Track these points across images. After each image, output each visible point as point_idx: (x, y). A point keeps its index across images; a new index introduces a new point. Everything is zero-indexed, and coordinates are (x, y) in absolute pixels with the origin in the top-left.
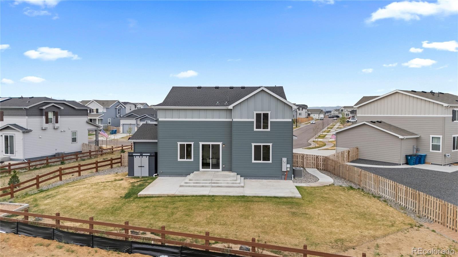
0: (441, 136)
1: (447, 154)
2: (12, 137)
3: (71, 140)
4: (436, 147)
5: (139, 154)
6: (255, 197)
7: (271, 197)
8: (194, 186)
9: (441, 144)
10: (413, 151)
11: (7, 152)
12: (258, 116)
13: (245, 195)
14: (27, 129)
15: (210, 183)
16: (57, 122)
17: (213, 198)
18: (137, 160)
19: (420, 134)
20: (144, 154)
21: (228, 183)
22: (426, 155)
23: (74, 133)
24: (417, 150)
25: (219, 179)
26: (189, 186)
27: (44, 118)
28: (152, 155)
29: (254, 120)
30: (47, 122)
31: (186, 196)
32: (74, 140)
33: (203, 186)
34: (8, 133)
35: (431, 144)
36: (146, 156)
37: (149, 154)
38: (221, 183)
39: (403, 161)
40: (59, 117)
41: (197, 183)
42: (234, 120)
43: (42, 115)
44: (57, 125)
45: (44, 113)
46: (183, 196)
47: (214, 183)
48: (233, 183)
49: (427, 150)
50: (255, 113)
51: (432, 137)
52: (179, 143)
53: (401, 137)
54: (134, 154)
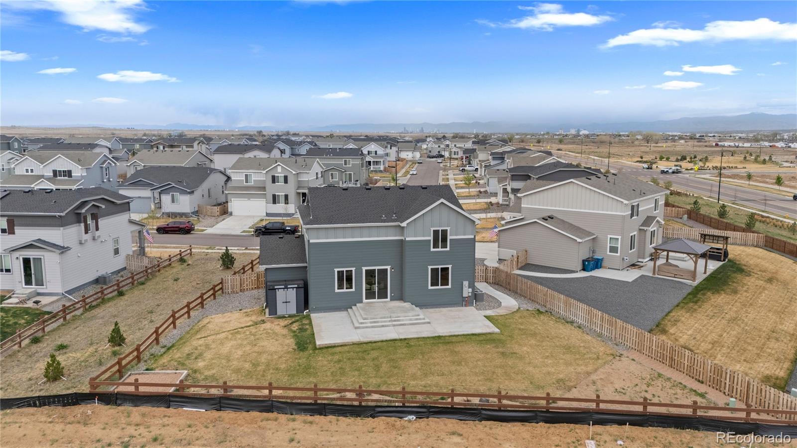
0: (619, 237)
1: (625, 258)
2: (38, 260)
3: (112, 252)
4: (614, 250)
5: (283, 287)
6: (451, 336)
7: (468, 335)
8: (373, 327)
9: (619, 246)
10: (590, 254)
12: (436, 233)
13: (441, 335)
14: (64, 248)
15: (390, 321)
16: (97, 229)
17: (406, 341)
18: (281, 295)
19: (597, 233)
20: (289, 286)
21: (411, 320)
22: (603, 259)
23: (116, 241)
24: (594, 252)
25: (399, 315)
26: (367, 327)
27: (82, 225)
28: (300, 286)
29: (431, 238)
30: (86, 231)
31: (375, 342)
32: (117, 252)
33: (383, 326)
34: (31, 254)
35: (609, 245)
36: (293, 288)
37: (296, 286)
38: (403, 320)
39: (580, 267)
40: (99, 220)
41: (375, 322)
42: (407, 239)
43: (79, 222)
44: (98, 233)
45: (82, 219)
46: (371, 342)
47: (395, 321)
48: (417, 319)
49: (604, 253)
50: (432, 229)
51: (610, 238)
52: (336, 270)
53: (579, 240)
54: (276, 287)
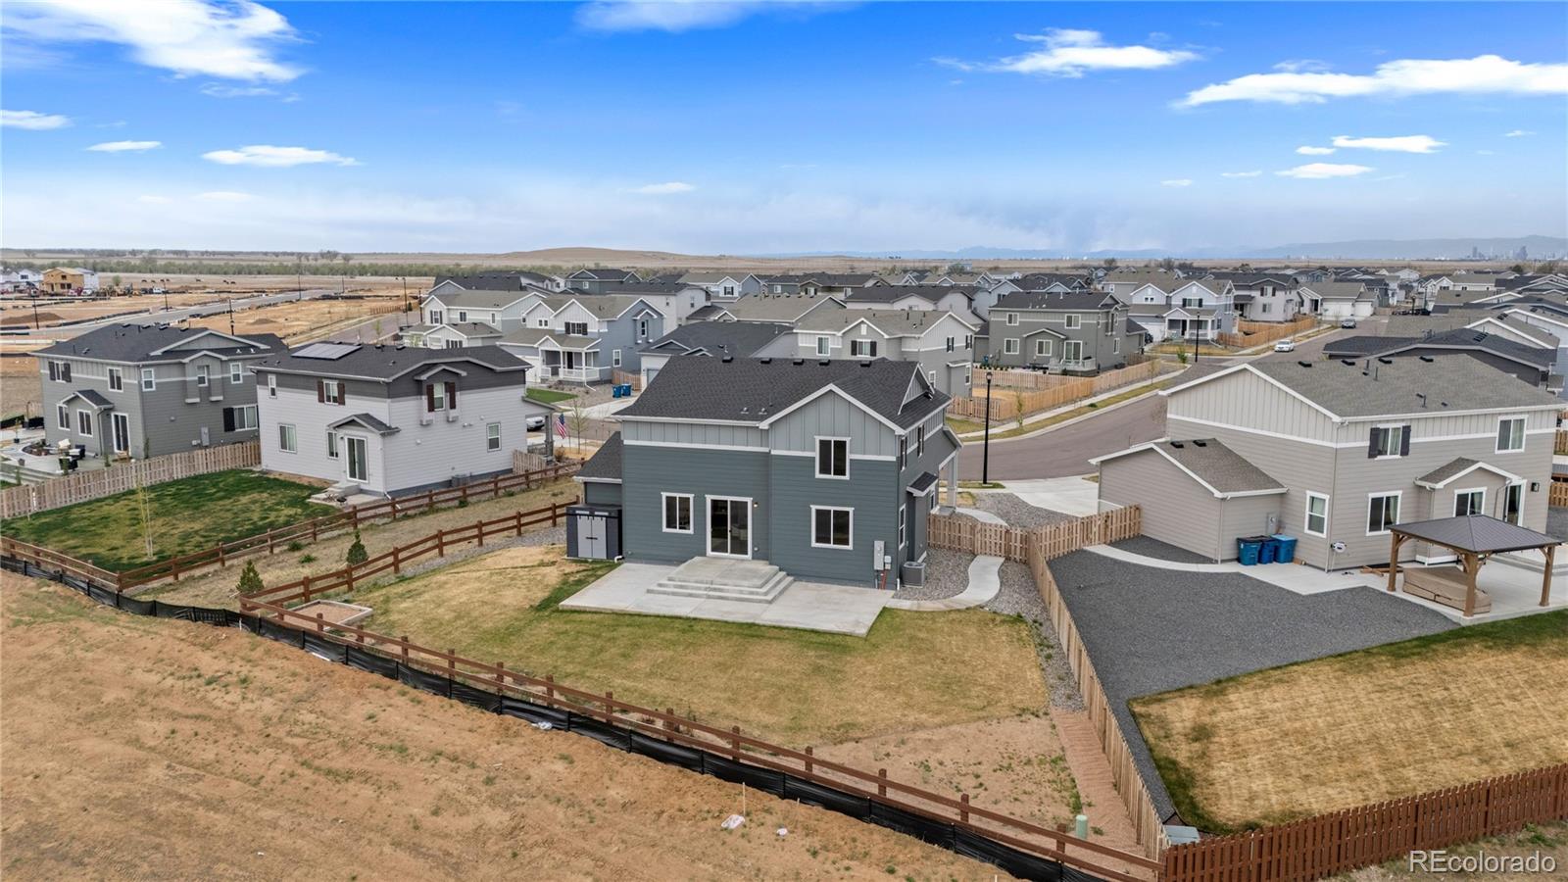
0: (1326, 497)
1: (1337, 545)
2: (361, 443)
3: (486, 444)
4: (1316, 524)
5: (588, 513)
6: (774, 627)
7: (805, 630)
8: (674, 594)
9: (1326, 516)
10: (1267, 527)
11: (353, 475)
12: (824, 445)
13: (757, 622)
14: (389, 428)
15: (706, 589)
16: (453, 406)
17: (693, 623)
18: (583, 523)
19: (1289, 485)
20: (596, 513)
21: (741, 592)
22: (1295, 541)
23: (494, 427)
24: (1280, 526)
25: (726, 581)
26: (664, 593)
27: (425, 398)
28: (613, 514)
29: (816, 454)
30: (431, 408)
31: (646, 616)
32: (494, 444)
33: (690, 595)
34: (355, 433)
35: (1308, 513)
36: (602, 516)
37: (606, 513)
38: (728, 591)
39: (1231, 553)
40: (458, 394)
41: (681, 587)
42: (773, 453)
43: (420, 393)
44: (453, 413)
45: (425, 390)
46: (639, 615)
47: (715, 590)
48: (752, 593)
49: (1299, 529)
50: (818, 439)
51: (1313, 498)
52: (664, 495)
53: (1218, 494)
54: (578, 512)
